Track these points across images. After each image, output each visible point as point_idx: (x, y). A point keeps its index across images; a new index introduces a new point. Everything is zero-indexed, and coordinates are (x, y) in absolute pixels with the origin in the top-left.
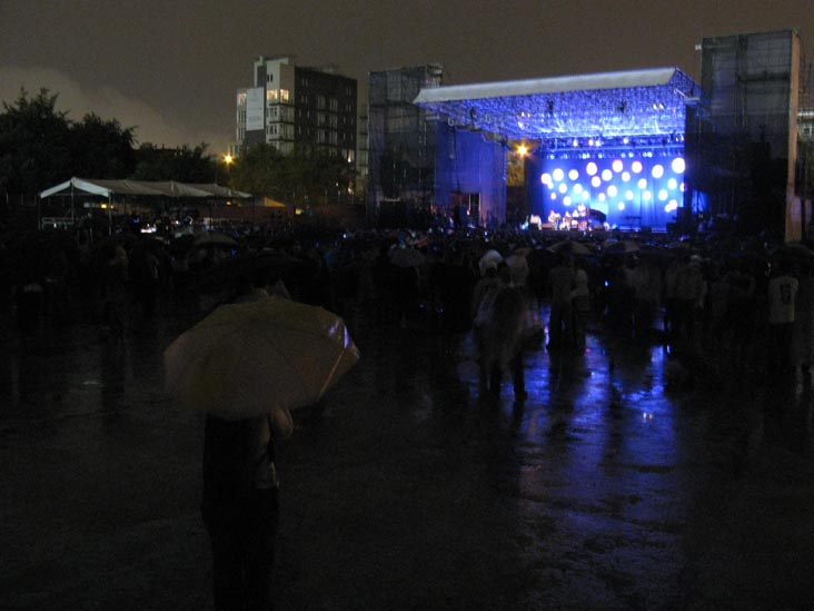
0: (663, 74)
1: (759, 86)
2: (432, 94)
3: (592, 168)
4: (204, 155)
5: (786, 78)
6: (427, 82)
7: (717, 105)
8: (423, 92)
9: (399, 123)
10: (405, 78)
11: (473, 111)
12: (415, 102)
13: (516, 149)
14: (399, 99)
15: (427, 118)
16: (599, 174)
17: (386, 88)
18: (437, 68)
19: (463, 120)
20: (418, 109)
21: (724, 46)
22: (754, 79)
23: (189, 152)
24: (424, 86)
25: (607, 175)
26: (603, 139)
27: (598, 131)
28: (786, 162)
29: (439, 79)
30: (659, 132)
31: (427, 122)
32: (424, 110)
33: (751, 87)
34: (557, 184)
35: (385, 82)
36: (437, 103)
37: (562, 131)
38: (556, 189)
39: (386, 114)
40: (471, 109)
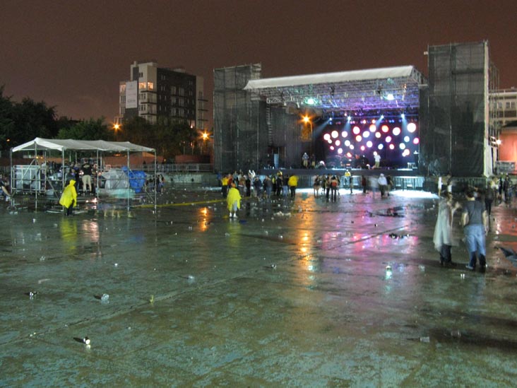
0: (407, 70)
1: (466, 77)
2: (256, 84)
3: (356, 130)
4: (103, 124)
5: (482, 71)
6: (252, 76)
7: (437, 89)
8: (250, 82)
9: (234, 102)
10: (237, 74)
11: (282, 95)
12: (245, 88)
13: (308, 116)
14: (234, 87)
15: (252, 99)
16: (361, 134)
17: (224, 80)
18: (258, 67)
19: (277, 100)
20: (247, 93)
21: (442, 52)
22: (461, 73)
23: (94, 122)
24: (250, 78)
25: (366, 134)
26: (363, 112)
27: (360, 107)
28: (483, 124)
29: (259, 74)
30: (398, 106)
31: (252, 101)
32: (250, 93)
33: (458, 77)
34: (334, 140)
35: (224, 77)
36: (259, 89)
37: (336, 106)
38: (333, 144)
39: (224, 97)
40: (281, 93)
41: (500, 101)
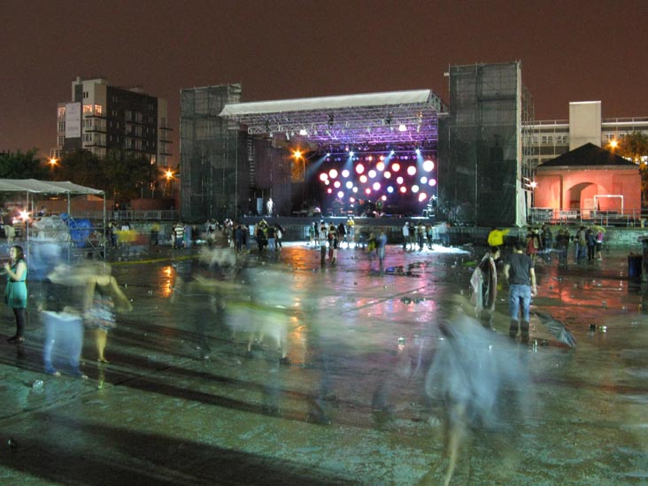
0: (423, 95)
1: (494, 104)
2: (235, 109)
3: (360, 168)
4: (35, 157)
5: (514, 98)
6: (229, 98)
7: (461, 119)
8: (227, 107)
9: (206, 132)
10: (211, 96)
11: (267, 124)
12: (221, 114)
13: (301, 151)
14: (206, 112)
15: (230, 128)
16: (365, 173)
17: (194, 104)
18: (238, 88)
19: (261, 129)
20: (222, 121)
21: (466, 73)
22: (489, 99)
23: (22, 156)
24: (227, 102)
25: (372, 174)
26: (370, 145)
27: (364, 139)
28: (515, 162)
29: (238, 97)
30: (412, 140)
31: (229, 131)
32: (227, 121)
33: (485, 105)
34: (332, 181)
35: (194, 100)
36: (238, 116)
37: (336, 138)
38: (331, 185)
39: (194, 124)
40: (267, 120)
41: (535, 135)
